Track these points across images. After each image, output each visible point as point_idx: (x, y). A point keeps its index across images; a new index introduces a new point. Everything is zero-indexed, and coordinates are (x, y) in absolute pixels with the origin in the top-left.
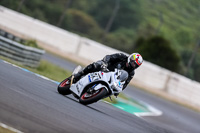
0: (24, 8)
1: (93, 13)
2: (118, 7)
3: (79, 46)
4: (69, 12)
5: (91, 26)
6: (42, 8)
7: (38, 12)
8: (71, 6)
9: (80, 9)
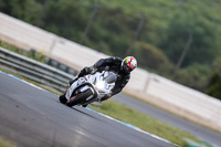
0: (87, 40)
1: (163, 47)
2: (190, 40)
3: (147, 83)
4: (137, 45)
5: (162, 61)
6: (107, 40)
7: (103, 45)
8: (139, 39)
9: (149, 41)
